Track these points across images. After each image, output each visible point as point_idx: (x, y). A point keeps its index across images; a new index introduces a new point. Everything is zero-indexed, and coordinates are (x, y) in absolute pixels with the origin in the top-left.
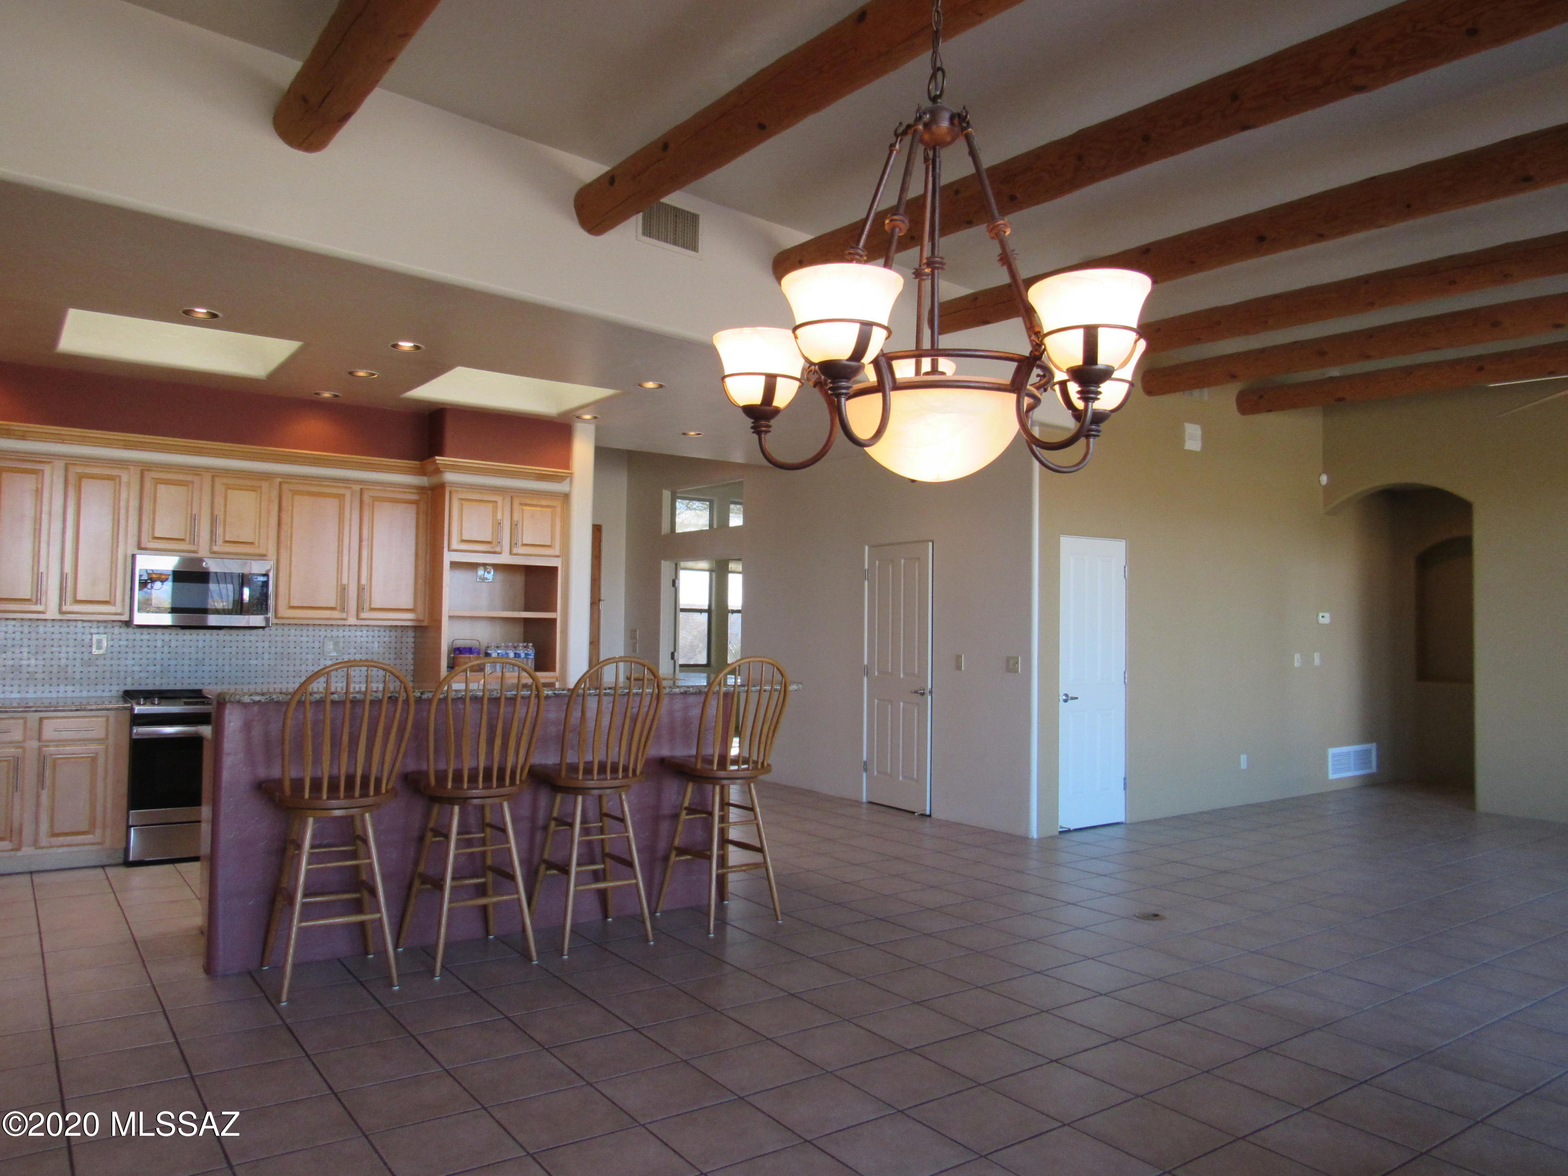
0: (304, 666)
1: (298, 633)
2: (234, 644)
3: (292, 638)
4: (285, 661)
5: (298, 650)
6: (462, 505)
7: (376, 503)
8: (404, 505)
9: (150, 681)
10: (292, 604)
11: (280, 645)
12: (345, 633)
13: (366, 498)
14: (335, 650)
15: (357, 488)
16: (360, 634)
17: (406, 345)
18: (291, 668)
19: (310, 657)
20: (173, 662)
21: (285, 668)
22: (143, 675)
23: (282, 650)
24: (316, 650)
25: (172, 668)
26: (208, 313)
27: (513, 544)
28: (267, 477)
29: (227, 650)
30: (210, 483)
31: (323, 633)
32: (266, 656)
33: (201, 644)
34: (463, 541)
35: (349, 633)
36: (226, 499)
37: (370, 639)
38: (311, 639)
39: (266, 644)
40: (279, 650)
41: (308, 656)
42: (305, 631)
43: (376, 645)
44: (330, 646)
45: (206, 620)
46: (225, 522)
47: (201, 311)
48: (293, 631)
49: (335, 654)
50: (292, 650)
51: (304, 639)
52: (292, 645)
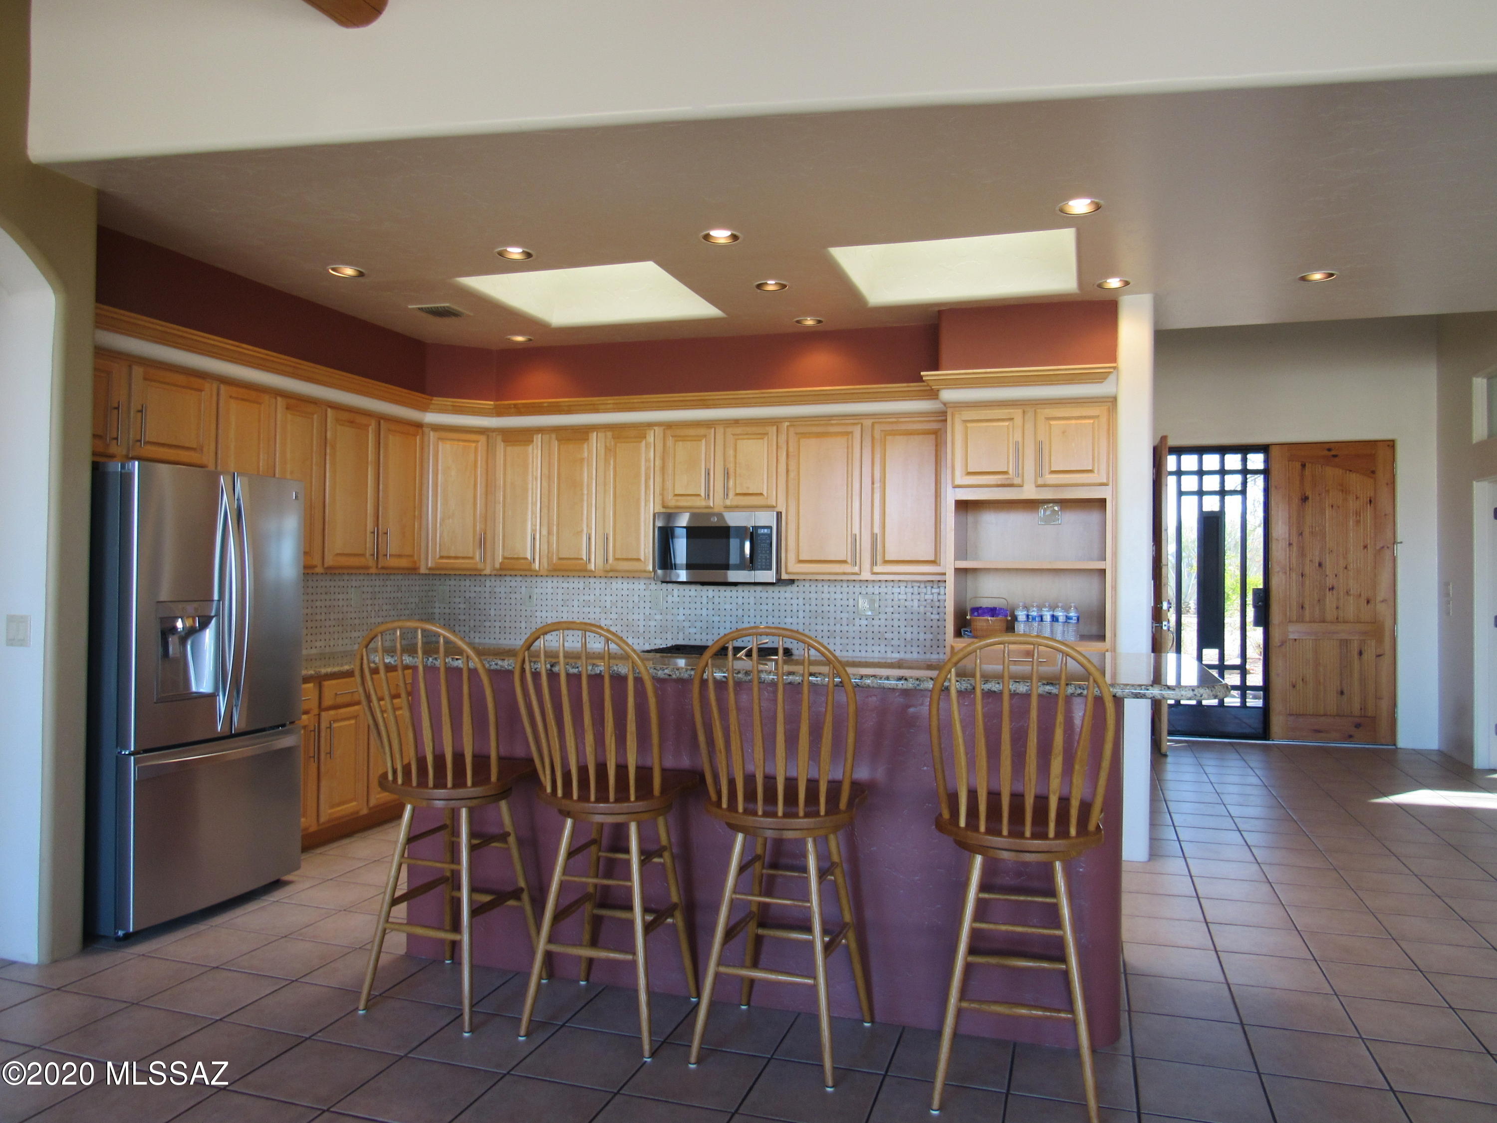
0: (838, 626)
1: (832, 589)
2: (770, 601)
3: (826, 596)
4: (819, 620)
5: (832, 608)
6: (966, 428)
7: (889, 438)
8: (921, 437)
9: (698, 636)
10: (801, 558)
11: (814, 602)
12: (881, 590)
13: (877, 435)
14: (870, 609)
15: (868, 423)
16: (898, 590)
17: (721, 235)
18: (826, 628)
19: (845, 615)
20: (716, 619)
21: (819, 628)
22: (693, 630)
23: (816, 608)
24: (851, 608)
25: (716, 625)
26: (523, 252)
27: (1039, 473)
28: (775, 422)
29: (764, 607)
30: (723, 437)
31: (857, 590)
32: (801, 614)
33: (740, 601)
34: (969, 474)
35: (885, 590)
36: (735, 450)
37: (909, 597)
38: (845, 596)
39: (801, 601)
40: (813, 608)
41: (843, 615)
42: (839, 587)
43: (916, 603)
44: (863, 604)
45: (726, 576)
46: (735, 473)
47: (515, 252)
48: (826, 588)
49: (870, 613)
50: (826, 608)
51: (839, 596)
52: (826, 603)
